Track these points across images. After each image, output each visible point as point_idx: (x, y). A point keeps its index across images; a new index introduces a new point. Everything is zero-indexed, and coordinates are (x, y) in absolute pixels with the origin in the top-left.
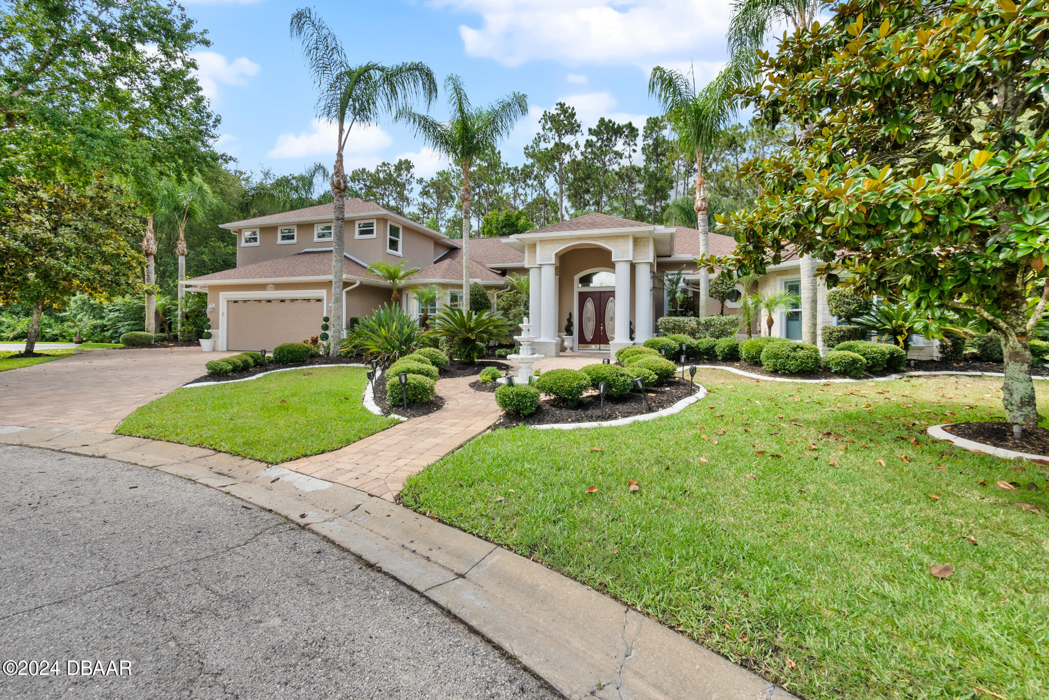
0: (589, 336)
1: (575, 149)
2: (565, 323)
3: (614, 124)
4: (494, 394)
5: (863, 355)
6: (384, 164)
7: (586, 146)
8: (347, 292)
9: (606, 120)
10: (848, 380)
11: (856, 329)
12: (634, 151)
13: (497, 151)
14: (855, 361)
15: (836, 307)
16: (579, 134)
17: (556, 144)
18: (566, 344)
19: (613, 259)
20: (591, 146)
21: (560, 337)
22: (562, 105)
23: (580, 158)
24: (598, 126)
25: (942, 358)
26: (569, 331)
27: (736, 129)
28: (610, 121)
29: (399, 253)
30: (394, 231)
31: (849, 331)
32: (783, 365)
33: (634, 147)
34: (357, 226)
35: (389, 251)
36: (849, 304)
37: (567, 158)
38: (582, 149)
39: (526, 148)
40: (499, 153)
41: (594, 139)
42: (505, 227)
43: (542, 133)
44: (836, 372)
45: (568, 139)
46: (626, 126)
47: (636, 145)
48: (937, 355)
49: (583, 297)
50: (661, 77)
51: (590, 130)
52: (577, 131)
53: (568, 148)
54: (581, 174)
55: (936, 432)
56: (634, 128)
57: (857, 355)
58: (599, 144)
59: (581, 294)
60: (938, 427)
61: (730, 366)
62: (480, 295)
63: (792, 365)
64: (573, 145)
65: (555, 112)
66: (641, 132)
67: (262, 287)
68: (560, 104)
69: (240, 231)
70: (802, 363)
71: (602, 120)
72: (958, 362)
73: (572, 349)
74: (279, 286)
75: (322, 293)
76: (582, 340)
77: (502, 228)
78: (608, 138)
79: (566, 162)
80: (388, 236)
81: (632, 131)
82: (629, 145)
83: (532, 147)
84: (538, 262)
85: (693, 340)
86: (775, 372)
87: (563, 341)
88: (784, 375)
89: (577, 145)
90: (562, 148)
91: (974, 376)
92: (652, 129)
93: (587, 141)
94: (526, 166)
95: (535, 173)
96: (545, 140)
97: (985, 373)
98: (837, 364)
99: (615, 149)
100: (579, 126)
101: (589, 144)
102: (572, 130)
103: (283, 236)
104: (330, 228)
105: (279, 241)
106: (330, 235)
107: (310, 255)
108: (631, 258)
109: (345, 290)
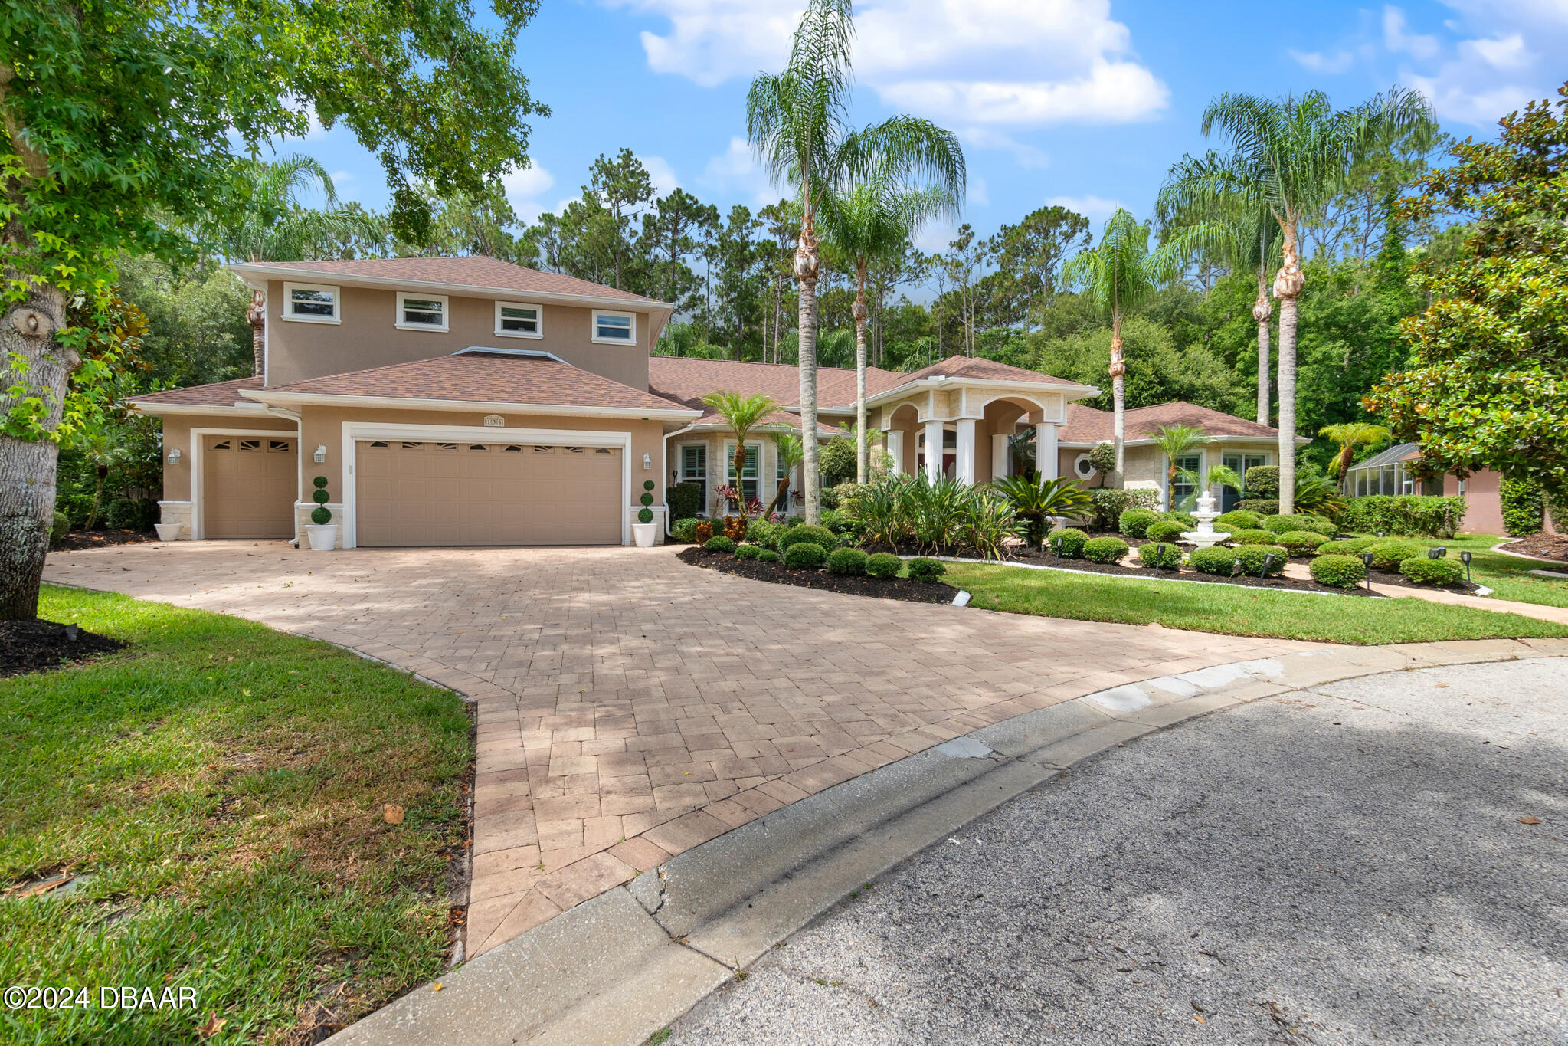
34: (595, 320)
67: (472, 418)
69: (275, 285)
74: (513, 420)
75: (623, 439)
103: (407, 313)
104: (533, 314)
105: (401, 322)
106: (531, 327)
107: (510, 362)
108: (1060, 420)
109: (667, 436)
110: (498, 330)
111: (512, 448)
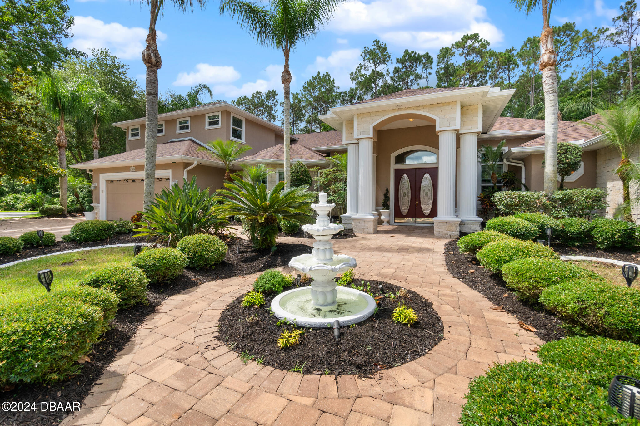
0: (404, 210)
1: (386, 76)
2: (382, 198)
3: (416, 53)
7: (394, 72)
8: (188, 172)
9: (410, 51)
12: (430, 74)
13: (332, 79)
16: (389, 63)
17: (373, 71)
18: (383, 217)
19: (438, 129)
21: (377, 210)
22: (377, 42)
23: (390, 82)
24: (404, 56)
26: (386, 206)
27: (510, 51)
28: (413, 52)
29: (243, 141)
30: (237, 122)
33: (431, 71)
34: (206, 119)
35: (233, 139)
37: (380, 83)
38: (392, 75)
39: (352, 74)
40: (333, 80)
41: (400, 66)
43: (363, 63)
45: (381, 68)
46: (424, 56)
49: (399, 174)
51: (397, 59)
52: (388, 61)
53: (381, 75)
56: (430, 57)
58: (404, 70)
59: (396, 171)
62: (302, 173)
65: (372, 48)
66: (435, 59)
67: (127, 169)
68: (376, 41)
69: (128, 128)
71: (407, 51)
73: (388, 222)
74: (138, 168)
75: (169, 173)
76: (398, 214)
78: (410, 66)
79: (380, 85)
80: (232, 126)
82: (427, 69)
83: (356, 73)
84: (356, 136)
85: (557, 222)
87: (380, 215)
89: (388, 74)
90: (377, 75)
92: (444, 57)
93: (395, 68)
94: (352, 90)
95: (358, 94)
96: (365, 68)
99: (415, 72)
100: (389, 57)
101: (397, 70)
102: (384, 61)
104: (188, 122)
106: (188, 127)
108: (458, 127)
109: (186, 170)
110: (178, 131)
111: (142, 180)
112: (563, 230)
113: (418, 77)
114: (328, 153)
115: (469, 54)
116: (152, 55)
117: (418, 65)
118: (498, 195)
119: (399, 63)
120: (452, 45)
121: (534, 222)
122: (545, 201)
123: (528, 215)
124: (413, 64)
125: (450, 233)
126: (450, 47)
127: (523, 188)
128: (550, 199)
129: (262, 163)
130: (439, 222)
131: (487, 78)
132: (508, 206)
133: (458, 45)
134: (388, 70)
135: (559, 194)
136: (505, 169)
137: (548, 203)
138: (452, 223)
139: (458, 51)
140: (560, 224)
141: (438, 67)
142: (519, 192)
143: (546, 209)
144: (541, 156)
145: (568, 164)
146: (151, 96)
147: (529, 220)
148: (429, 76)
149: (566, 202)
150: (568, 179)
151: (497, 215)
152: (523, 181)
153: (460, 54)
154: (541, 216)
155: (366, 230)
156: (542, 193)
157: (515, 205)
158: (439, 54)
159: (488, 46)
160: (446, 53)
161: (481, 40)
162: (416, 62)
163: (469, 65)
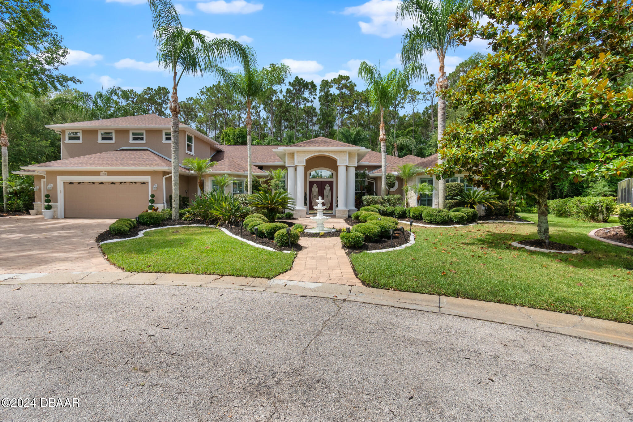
1: (279, 93)
3: (304, 81)
4: (339, 238)
5: (465, 214)
6: (149, 88)
7: (287, 93)
8: (166, 178)
9: (299, 78)
10: (460, 226)
11: (457, 202)
12: (314, 98)
14: (463, 217)
15: (449, 192)
16: (283, 85)
19: (338, 164)
20: (290, 93)
23: (282, 99)
24: (294, 81)
25: (486, 215)
26: (305, 203)
28: (302, 79)
29: (193, 153)
30: (190, 139)
31: (454, 203)
32: (435, 219)
33: (315, 96)
34: (164, 134)
35: (187, 152)
36: (454, 190)
37: (274, 98)
38: (284, 93)
41: (292, 88)
42: (239, 138)
44: (455, 222)
45: (276, 87)
46: (310, 83)
47: (316, 95)
48: (483, 214)
49: (312, 184)
50: (365, 68)
51: (290, 83)
52: (282, 83)
53: (275, 92)
54: (283, 108)
55: (515, 244)
57: (463, 214)
58: (294, 92)
59: (310, 182)
60: (516, 242)
61: (404, 220)
63: (439, 219)
64: (278, 91)
66: (318, 88)
67: (97, 173)
68: (273, 64)
69: (63, 131)
70: (443, 218)
72: (493, 216)
74: (110, 173)
75: (148, 179)
77: (237, 138)
80: (187, 142)
81: (314, 86)
82: (312, 94)
84: (296, 163)
86: (431, 223)
88: (435, 224)
89: (281, 91)
90: (271, 92)
91: (501, 222)
92: (325, 87)
93: (287, 89)
97: (504, 221)
98: (456, 218)
99: (304, 95)
100: (284, 80)
101: (288, 91)
102: (279, 82)
103: (102, 137)
104: (142, 134)
105: (100, 141)
106: (142, 139)
107: (128, 152)
108: (347, 164)
109: (165, 177)
110: (131, 141)
111: (113, 183)
112: (386, 211)
113: (305, 99)
114: (261, 167)
115: (342, 88)
116: (177, 106)
117: (305, 90)
118: (364, 197)
119: (291, 86)
120: (331, 80)
121: (377, 208)
122: (381, 200)
123: (375, 205)
124: (301, 88)
125: (344, 216)
126: (330, 81)
127: (375, 194)
128: (383, 199)
129: (226, 174)
130: (339, 211)
131: (354, 108)
132: (368, 202)
133: (335, 81)
134: (281, 89)
135: (386, 197)
136: (366, 184)
137: (382, 201)
138: (345, 211)
139: (335, 86)
140: (385, 209)
141: (321, 94)
142: (372, 196)
143: (381, 203)
144: (380, 178)
145: (391, 183)
146: (177, 133)
147: (375, 207)
148: (314, 100)
149: (388, 200)
150: (391, 190)
151: (364, 206)
152: (375, 190)
153: (336, 88)
154: (379, 206)
155: (302, 216)
156: (380, 196)
157: (371, 202)
158: (321, 84)
159: (355, 87)
160: (326, 84)
161: (351, 82)
162: (304, 87)
163: (342, 95)
